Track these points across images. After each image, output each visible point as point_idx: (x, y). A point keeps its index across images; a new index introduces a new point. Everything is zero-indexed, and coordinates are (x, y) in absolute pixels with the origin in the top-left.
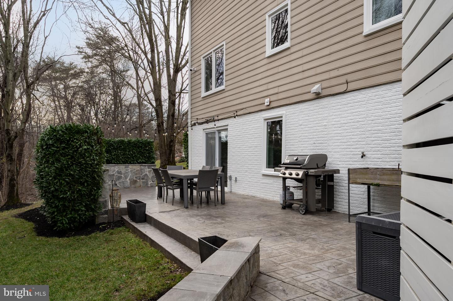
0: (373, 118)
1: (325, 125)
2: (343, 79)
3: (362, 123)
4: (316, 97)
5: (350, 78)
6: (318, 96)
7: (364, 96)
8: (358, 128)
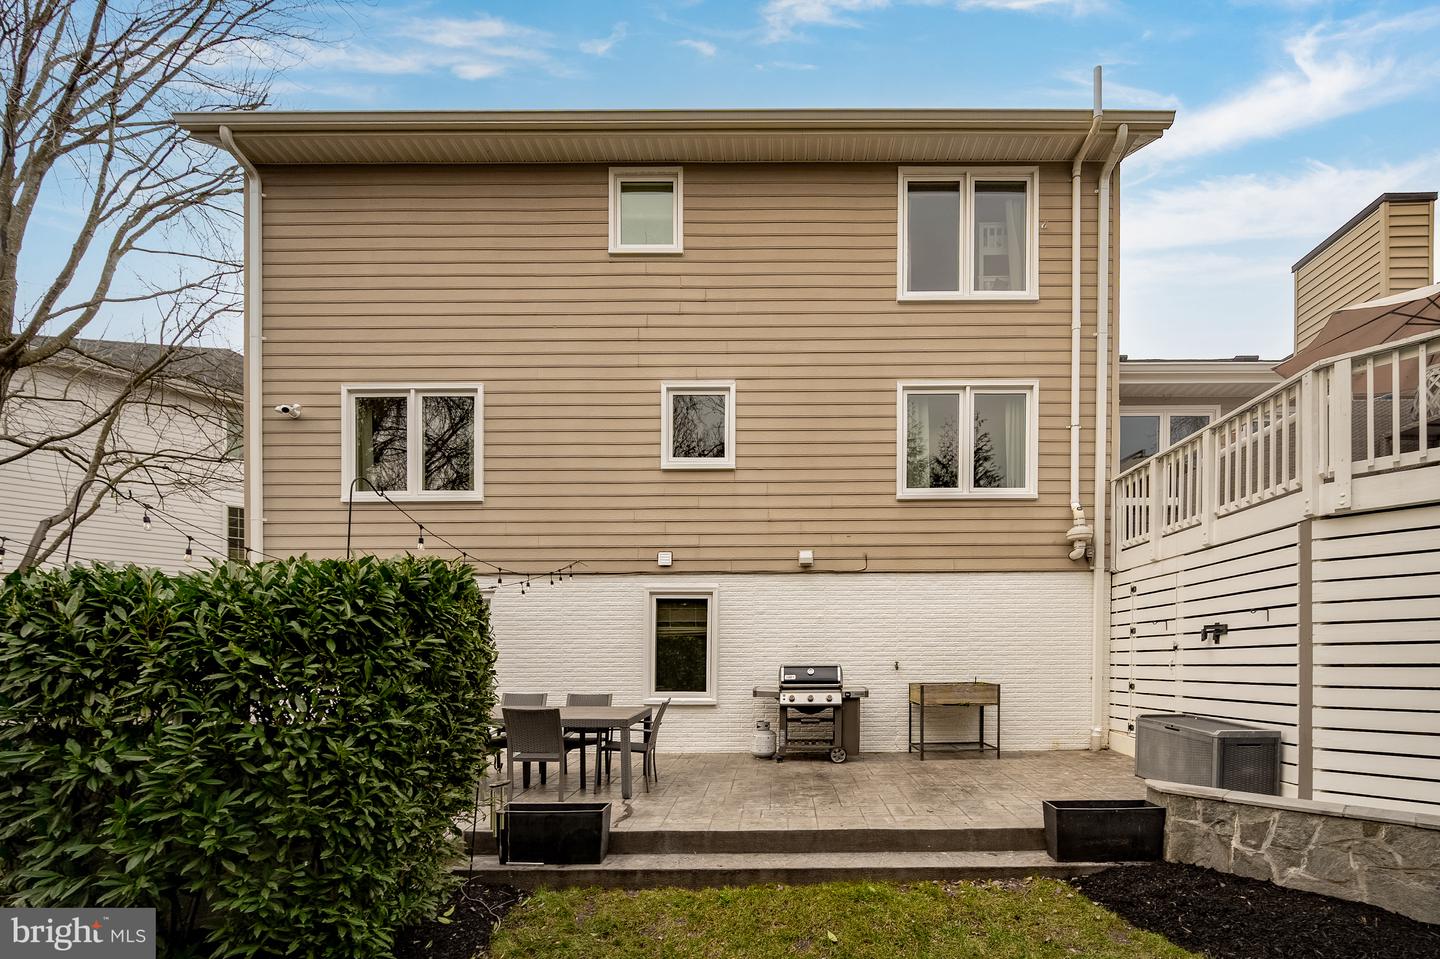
0: (908, 615)
1: (820, 618)
2: (859, 553)
3: (892, 621)
4: (800, 570)
5: (871, 552)
6: (806, 569)
7: (894, 583)
8: (884, 627)
